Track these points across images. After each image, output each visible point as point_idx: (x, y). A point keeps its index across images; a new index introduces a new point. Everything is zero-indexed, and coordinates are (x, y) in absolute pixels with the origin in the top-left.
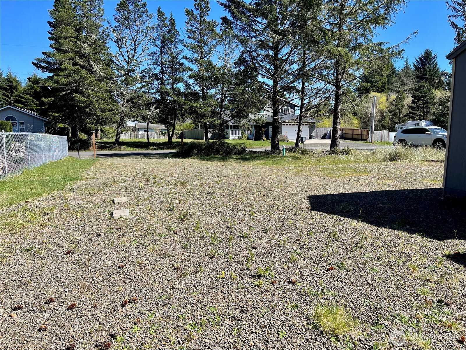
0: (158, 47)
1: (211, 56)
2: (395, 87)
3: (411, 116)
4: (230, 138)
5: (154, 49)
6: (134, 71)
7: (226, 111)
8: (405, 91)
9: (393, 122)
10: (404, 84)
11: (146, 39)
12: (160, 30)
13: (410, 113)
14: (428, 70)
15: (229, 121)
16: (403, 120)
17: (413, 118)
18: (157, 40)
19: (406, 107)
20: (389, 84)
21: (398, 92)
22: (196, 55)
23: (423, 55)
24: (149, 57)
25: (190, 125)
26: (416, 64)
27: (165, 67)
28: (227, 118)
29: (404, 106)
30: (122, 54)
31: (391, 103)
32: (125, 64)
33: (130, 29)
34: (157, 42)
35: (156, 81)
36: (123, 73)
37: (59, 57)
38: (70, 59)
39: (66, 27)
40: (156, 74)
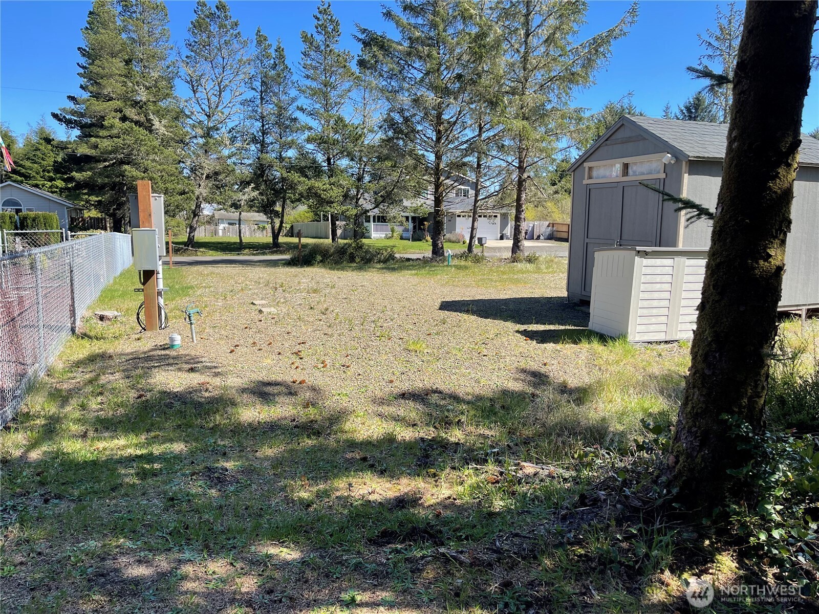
0: (257, 91)
1: (342, 106)
4: (372, 237)
5: (250, 94)
6: (217, 129)
7: (366, 194)
11: (237, 78)
12: (260, 64)
15: (371, 210)
18: (255, 80)
22: (318, 106)
24: (242, 107)
25: (306, 214)
27: (269, 124)
28: (368, 206)
30: (198, 101)
32: (203, 118)
33: (211, 62)
34: (255, 83)
35: (253, 145)
36: (200, 132)
37: (99, 107)
38: (116, 111)
39: (110, 60)
40: (253, 134)
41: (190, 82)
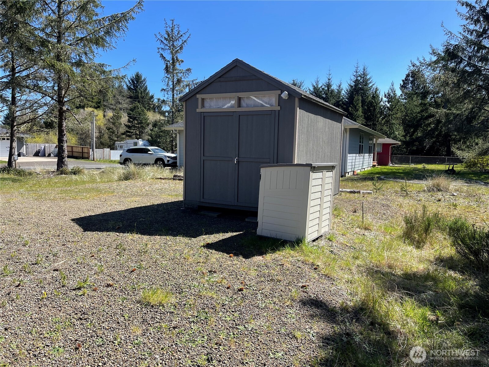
2: (111, 104)
3: (128, 134)
8: (121, 109)
9: (111, 139)
10: (119, 103)
13: (127, 131)
14: (140, 92)
16: (121, 138)
17: (130, 136)
19: (123, 125)
20: (104, 101)
21: (114, 110)
23: (134, 77)
26: (129, 85)
29: (121, 124)
31: (109, 120)
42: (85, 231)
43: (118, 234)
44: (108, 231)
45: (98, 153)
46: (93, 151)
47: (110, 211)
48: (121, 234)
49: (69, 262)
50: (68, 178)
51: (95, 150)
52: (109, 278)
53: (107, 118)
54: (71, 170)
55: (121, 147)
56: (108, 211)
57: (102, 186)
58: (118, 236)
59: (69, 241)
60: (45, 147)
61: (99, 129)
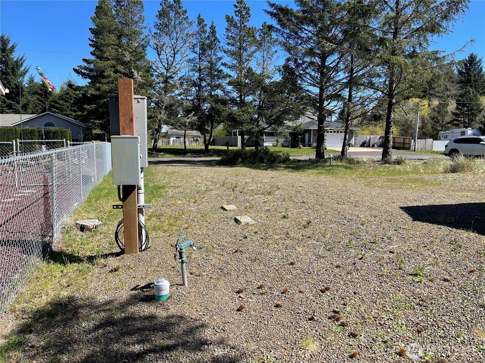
0: (197, 54)
1: (250, 62)
2: (438, 92)
3: (455, 123)
4: (264, 146)
5: (192, 56)
6: (173, 78)
7: (264, 118)
8: (448, 96)
9: (435, 129)
10: (447, 90)
11: (186, 45)
12: (199, 37)
13: (454, 120)
14: (473, 75)
15: (266, 128)
16: (446, 128)
17: (457, 125)
18: (196, 47)
19: (450, 113)
20: (430, 90)
21: (440, 98)
22: (235, 62)
23: (468, 59)
24: (187, 64)
25: (222, 132)
26: (460, 69)
27: (204, 74)
28: (265, 126)
29: (447, 112)
30: (161, 61)
31: (434, 109)
32: (164, 71)
33: (170, 36)
34: (195, 49)
35: (194, 88)
36: (161, 79)
37: (102, 64)
38: (111, 67)
39: (109, 35)
40: (194, 80)
41: (156, 49)
42: (414, 220)
43: (450, 229)
44: (439, 223)
45: (419, 144)
46: (415, 141)
47: (439, 204)
48: (455, 230)
49: (403, 248)
50: (391, 167)
51: (417, 140)
52: (445, 272)
53: (432, 107)
54: (394, 160)
55: (446, 137)
56: (437, 204)
57: (426, 177)
58: (450, 230)
59: (400, 228)
60: (370, 138)
61: (423, 119)
